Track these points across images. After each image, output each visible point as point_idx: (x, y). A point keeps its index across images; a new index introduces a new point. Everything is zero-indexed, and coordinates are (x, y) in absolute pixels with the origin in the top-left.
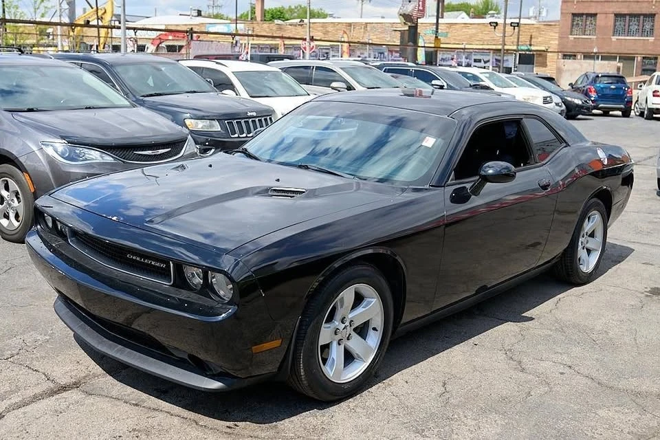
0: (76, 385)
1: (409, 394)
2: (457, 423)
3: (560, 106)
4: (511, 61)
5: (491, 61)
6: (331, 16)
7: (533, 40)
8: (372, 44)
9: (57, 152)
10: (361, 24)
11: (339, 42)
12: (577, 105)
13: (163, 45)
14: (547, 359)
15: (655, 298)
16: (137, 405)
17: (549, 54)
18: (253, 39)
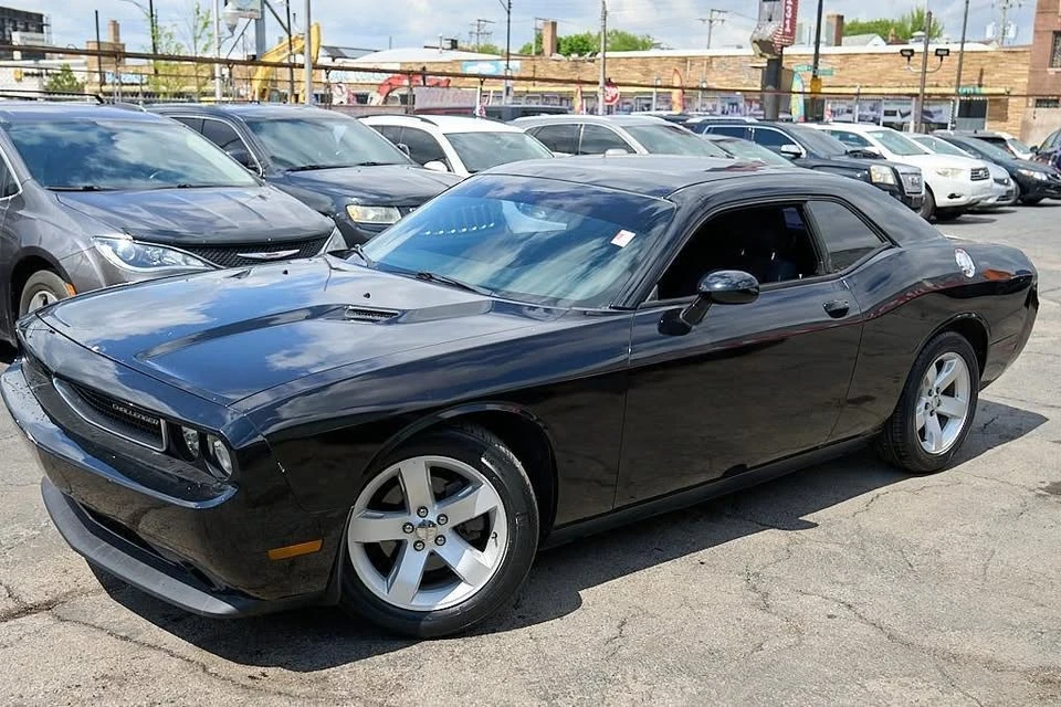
0: (48, 606)
1: (556, 637)
2: (616, 688)
3: (1007, 184)
4: (947, 112)
5: (912, 114)
6: (657, 46)
7: (985, 77)
8: (708, 89)
9: (115, 252)
10: (701, 58)
11: (652, 87)
12: (1039, 183)
13: (395, 94)
14: (816, 592)
15: (1053, 499)
16: (126, 638)
17: (1011, 100)
18: (534, 85)
